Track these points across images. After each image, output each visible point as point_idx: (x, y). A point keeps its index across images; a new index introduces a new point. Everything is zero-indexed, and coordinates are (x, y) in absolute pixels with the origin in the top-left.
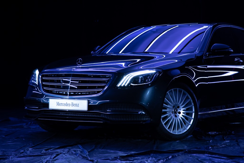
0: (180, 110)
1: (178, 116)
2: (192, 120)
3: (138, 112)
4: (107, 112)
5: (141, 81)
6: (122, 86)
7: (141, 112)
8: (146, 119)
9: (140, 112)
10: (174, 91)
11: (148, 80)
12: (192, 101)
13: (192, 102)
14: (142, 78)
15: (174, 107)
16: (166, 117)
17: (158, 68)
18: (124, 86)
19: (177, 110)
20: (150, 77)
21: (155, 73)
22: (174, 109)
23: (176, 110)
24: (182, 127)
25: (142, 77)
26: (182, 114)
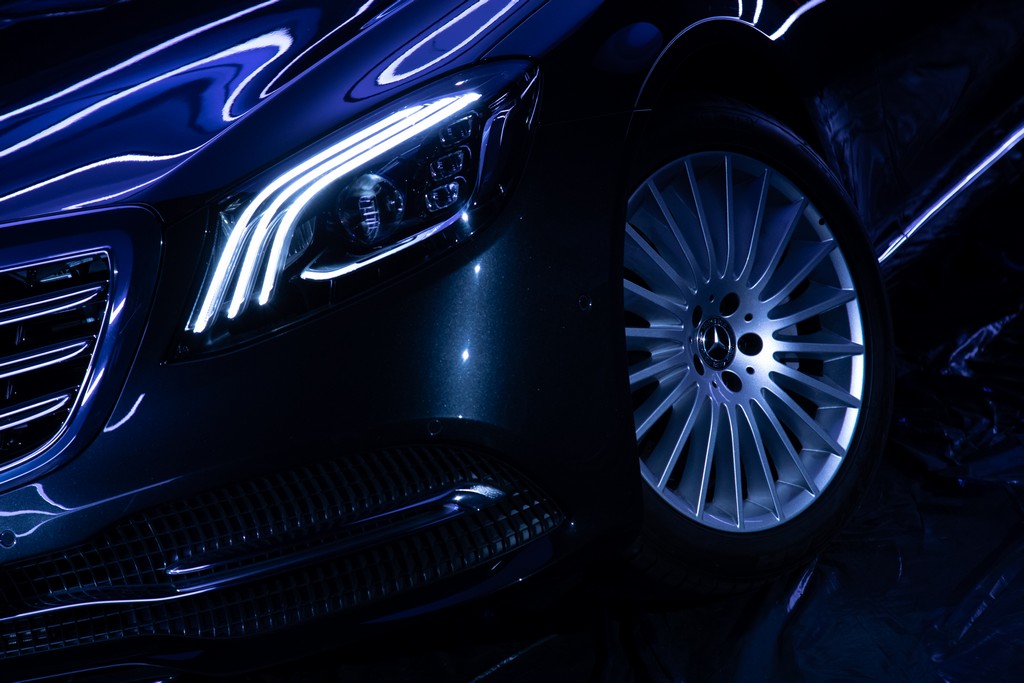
0: (749, 317)
1: (750, 371)
2: (859, 363)
3: (439, 507)
4: (168, 585)
5: (386, 217)
6: (232, 312)
7: (461, 493)
8: (526, 535)
9: (458, 498)
10: (661, 188)
11: (444, 195)
12: (814, 216)
13: (821, 222)
14: (383, 191)
15: (696, 315)
16: (668, 425)
17: (492, 60)
18: (250, 307)
19: (726, 332)
20: (447, 166)
21: (481, 111)
22: (702, 330)
23: (722, 337)
24: (798, 447)
25: (375, 177)
26: (771, 345)
